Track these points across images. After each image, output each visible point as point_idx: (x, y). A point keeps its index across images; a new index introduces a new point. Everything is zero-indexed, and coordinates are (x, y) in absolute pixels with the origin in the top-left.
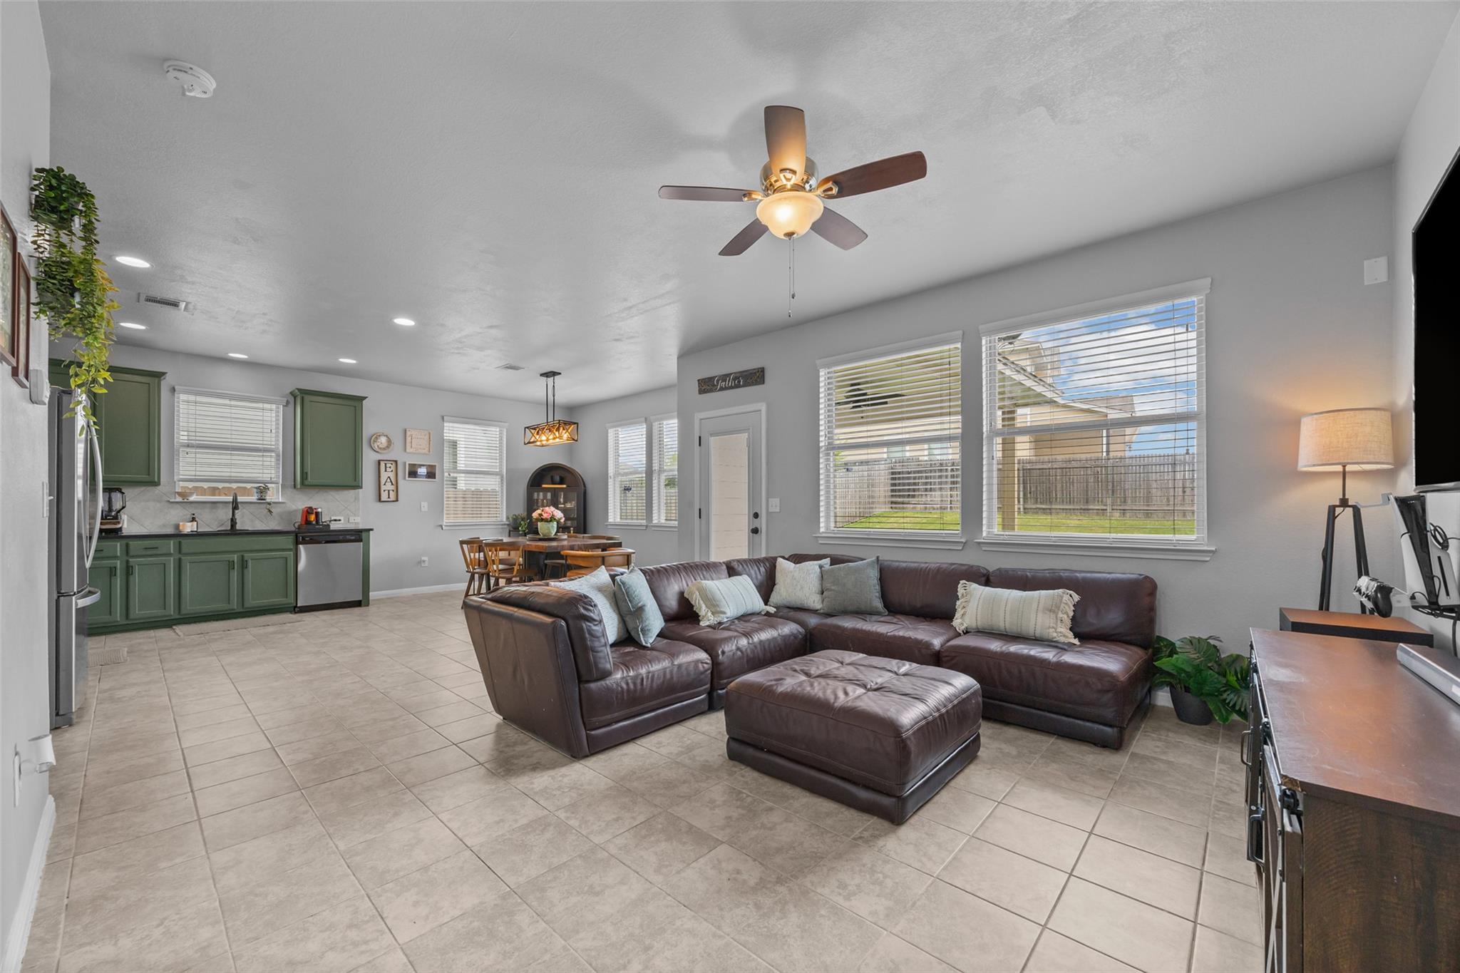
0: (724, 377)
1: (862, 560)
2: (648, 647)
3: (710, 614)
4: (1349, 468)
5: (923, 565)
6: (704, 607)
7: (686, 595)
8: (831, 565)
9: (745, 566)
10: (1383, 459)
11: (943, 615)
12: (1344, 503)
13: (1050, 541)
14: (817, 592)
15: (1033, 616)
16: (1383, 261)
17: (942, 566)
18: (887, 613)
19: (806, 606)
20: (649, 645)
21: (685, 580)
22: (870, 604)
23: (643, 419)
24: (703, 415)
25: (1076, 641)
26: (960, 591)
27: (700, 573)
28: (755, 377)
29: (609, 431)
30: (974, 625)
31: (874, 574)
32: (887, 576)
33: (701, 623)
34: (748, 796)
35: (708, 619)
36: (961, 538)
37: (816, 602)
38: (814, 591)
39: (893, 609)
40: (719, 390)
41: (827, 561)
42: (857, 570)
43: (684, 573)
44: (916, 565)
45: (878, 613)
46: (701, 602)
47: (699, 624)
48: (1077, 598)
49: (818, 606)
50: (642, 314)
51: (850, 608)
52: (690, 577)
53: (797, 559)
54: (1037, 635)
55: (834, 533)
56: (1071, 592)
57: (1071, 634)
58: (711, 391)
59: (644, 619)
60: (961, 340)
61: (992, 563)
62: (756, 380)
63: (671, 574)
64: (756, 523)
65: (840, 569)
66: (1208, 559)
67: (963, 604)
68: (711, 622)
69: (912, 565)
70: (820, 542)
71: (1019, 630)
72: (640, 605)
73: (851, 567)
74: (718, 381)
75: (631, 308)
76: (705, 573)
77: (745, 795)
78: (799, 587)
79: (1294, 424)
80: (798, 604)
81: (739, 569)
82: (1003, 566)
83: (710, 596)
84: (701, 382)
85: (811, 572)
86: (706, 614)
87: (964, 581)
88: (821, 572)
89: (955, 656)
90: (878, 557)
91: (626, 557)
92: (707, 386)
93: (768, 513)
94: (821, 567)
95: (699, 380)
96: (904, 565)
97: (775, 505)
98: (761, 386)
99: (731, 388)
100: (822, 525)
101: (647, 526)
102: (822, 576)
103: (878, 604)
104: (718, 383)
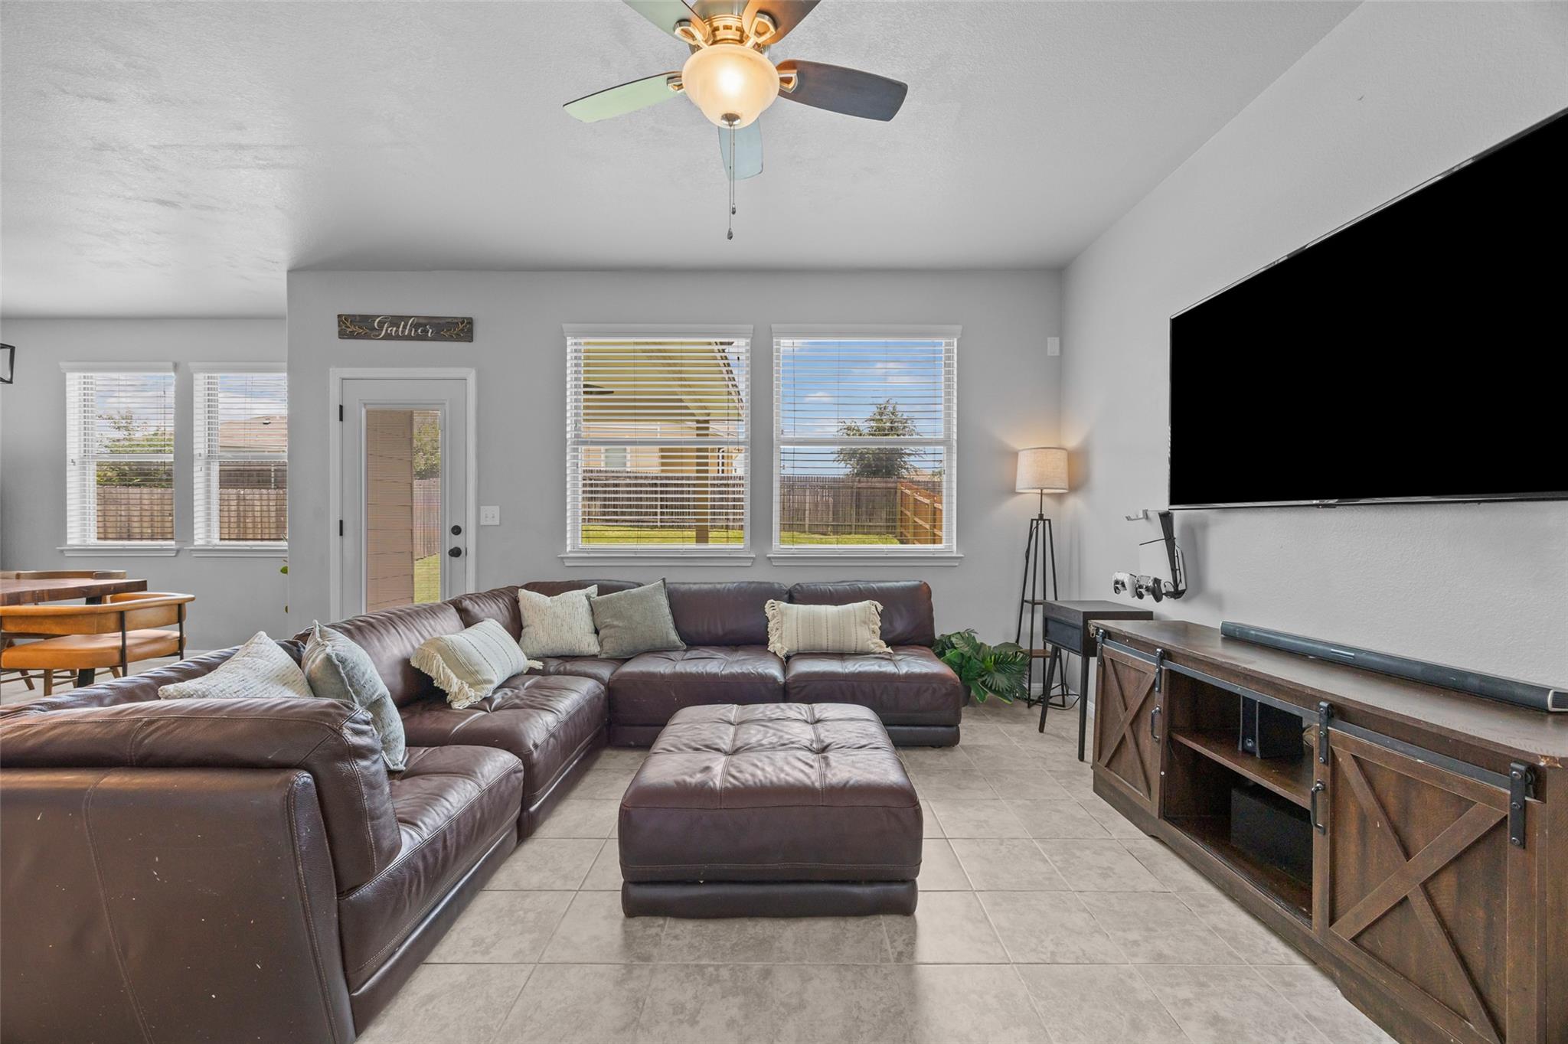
0: (395, 321)
1: (640, 585)
2: (400, 772)
3: (466, 687)
4: (1045, 491)
5: (718, 586)
6: (455, 680)
7: (414, 664)
8: (598, 595)
9: (482, 605)
10: (1063, 486)
11: (756, 641)
12: (1041, 516)
13: (836, 553)
14: (590, 631)
15: (853, 630)
16: (1057, 340)
17: (742, 585)
18: (685, 647)
19: (577, 652)
20: (401, 767)
21: (407, 637)
22: (667, 637)
23: (170, 365)
24: (347, 372)
25: (889, 650)
26: (769, 612)
27: (426, 623)
28: (460, 330)
29: (69, 375)
30: (795, 648)
31: (663, 601)
32: (680, 603)
33: (456, 705)
34: (717, 968)
35: (463, 695)
36: (749, 553)
37: (591, 644)
38: (586, 630)
39: (693, 641)
40: (382, 339)
41: (593, 590)
42: (642, 598)
43: (402, 627)
44: (710, 586)
45: (676, 649)
46: (448, 671)
47: (451, 708)
48: (880, 607)
49: (595, 649)
50: (262, 168)
51: (642, 648)
52: (413, 632)
53: (551, 589)
54: (858, 649)
55: (588, 552)
56: (877, 602)
57: (883, 643)
58: (366, 337)
59: (387, 721)
60: (751, 335)
61: (787, 580)
62: (457, 334)
63: (382, 631)
64: (457, 541)
65: (619, 598)
66: (957, 564)
67: (776, 625)
68: (473, 699)
69: (706, 587)
70: (567, 564)
71: (842, 647)
72: (375, 697)
73: (634, 594)
74: (381, 324)
75: (242, 147)
76: (433, 623)
77: (711, 969)
78: (566, 628)
79: (1015, 455)
80: (566, 651)
81: (475, 610)
82: (800, 581)
83: (462, 659)
84: (343, 319)
85: (578, 606)
86: (460, 690)
87: (772, 600)
88: (590, 605)
89: (805, 686)
90: (664, 580)
91: (176, 608)
92: (354, 327)
93: (479, 527)
94: (588, 598)
95: (339, 316)
96: (695, 587)
97: (492, 514)
98: (468, 343)
99: (409, 338)
100: (568, 542)
101: (178, 551)
102: (592, 610)
103: (674, 637)
104: (381, 327)
